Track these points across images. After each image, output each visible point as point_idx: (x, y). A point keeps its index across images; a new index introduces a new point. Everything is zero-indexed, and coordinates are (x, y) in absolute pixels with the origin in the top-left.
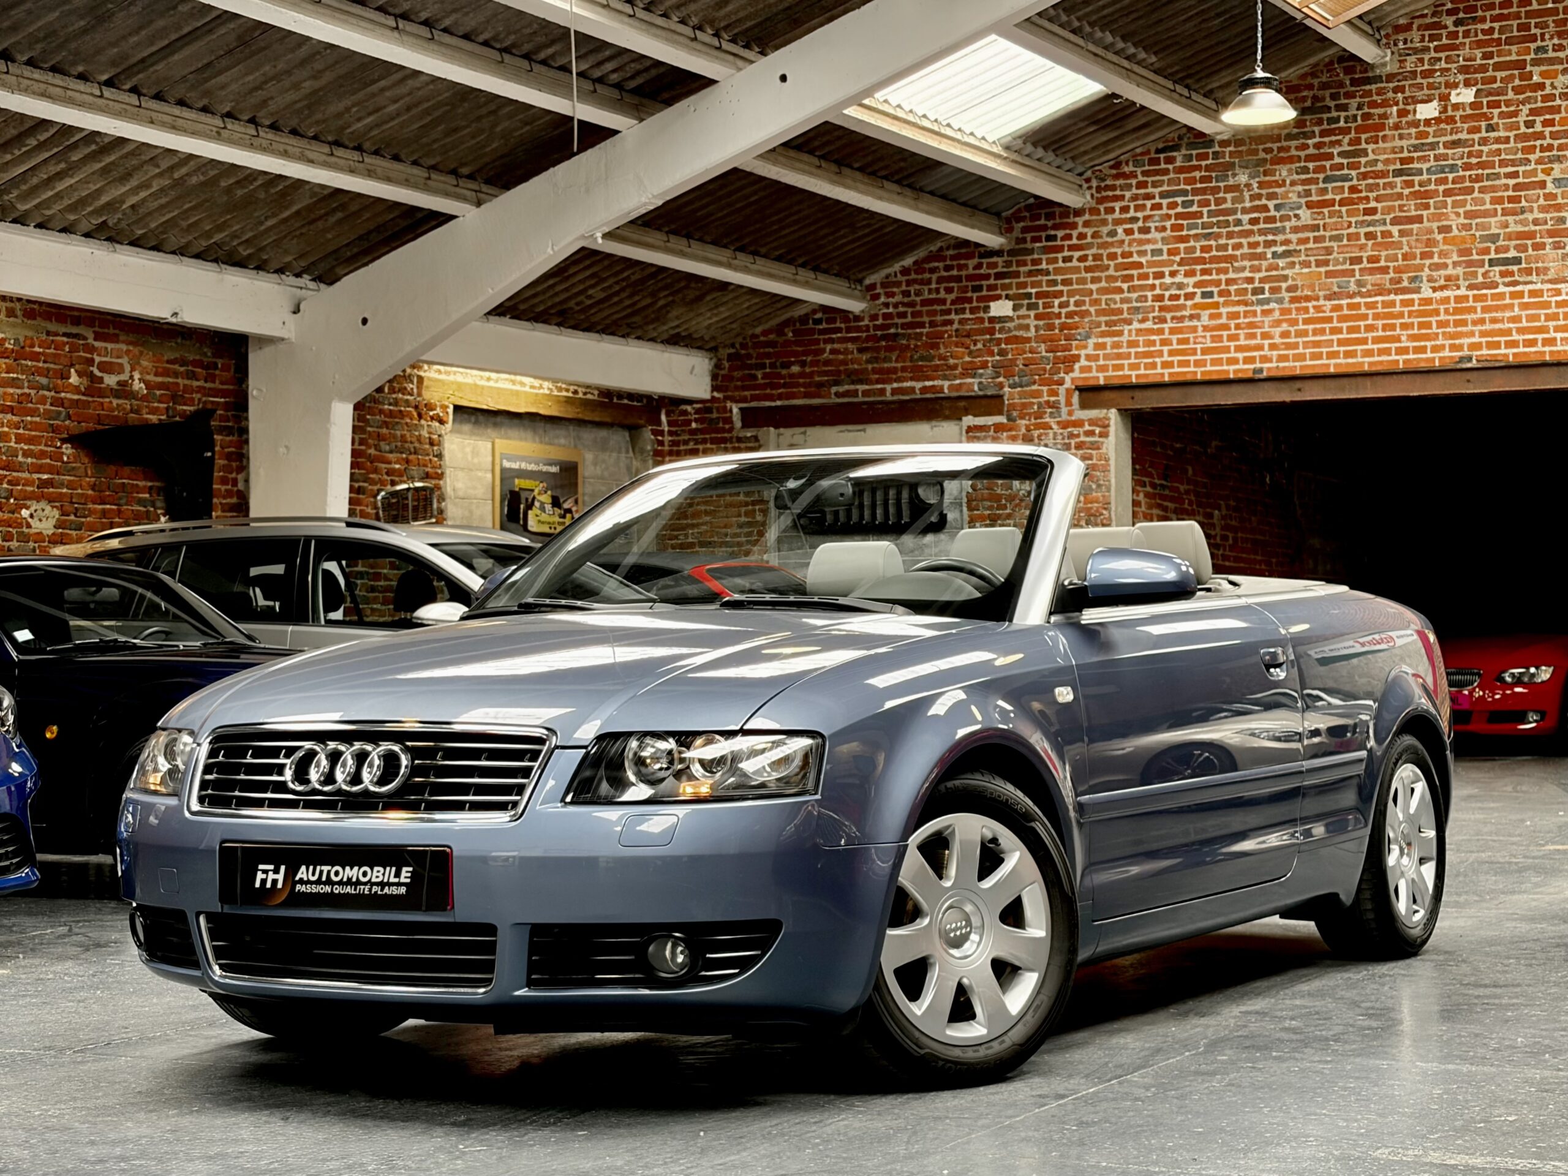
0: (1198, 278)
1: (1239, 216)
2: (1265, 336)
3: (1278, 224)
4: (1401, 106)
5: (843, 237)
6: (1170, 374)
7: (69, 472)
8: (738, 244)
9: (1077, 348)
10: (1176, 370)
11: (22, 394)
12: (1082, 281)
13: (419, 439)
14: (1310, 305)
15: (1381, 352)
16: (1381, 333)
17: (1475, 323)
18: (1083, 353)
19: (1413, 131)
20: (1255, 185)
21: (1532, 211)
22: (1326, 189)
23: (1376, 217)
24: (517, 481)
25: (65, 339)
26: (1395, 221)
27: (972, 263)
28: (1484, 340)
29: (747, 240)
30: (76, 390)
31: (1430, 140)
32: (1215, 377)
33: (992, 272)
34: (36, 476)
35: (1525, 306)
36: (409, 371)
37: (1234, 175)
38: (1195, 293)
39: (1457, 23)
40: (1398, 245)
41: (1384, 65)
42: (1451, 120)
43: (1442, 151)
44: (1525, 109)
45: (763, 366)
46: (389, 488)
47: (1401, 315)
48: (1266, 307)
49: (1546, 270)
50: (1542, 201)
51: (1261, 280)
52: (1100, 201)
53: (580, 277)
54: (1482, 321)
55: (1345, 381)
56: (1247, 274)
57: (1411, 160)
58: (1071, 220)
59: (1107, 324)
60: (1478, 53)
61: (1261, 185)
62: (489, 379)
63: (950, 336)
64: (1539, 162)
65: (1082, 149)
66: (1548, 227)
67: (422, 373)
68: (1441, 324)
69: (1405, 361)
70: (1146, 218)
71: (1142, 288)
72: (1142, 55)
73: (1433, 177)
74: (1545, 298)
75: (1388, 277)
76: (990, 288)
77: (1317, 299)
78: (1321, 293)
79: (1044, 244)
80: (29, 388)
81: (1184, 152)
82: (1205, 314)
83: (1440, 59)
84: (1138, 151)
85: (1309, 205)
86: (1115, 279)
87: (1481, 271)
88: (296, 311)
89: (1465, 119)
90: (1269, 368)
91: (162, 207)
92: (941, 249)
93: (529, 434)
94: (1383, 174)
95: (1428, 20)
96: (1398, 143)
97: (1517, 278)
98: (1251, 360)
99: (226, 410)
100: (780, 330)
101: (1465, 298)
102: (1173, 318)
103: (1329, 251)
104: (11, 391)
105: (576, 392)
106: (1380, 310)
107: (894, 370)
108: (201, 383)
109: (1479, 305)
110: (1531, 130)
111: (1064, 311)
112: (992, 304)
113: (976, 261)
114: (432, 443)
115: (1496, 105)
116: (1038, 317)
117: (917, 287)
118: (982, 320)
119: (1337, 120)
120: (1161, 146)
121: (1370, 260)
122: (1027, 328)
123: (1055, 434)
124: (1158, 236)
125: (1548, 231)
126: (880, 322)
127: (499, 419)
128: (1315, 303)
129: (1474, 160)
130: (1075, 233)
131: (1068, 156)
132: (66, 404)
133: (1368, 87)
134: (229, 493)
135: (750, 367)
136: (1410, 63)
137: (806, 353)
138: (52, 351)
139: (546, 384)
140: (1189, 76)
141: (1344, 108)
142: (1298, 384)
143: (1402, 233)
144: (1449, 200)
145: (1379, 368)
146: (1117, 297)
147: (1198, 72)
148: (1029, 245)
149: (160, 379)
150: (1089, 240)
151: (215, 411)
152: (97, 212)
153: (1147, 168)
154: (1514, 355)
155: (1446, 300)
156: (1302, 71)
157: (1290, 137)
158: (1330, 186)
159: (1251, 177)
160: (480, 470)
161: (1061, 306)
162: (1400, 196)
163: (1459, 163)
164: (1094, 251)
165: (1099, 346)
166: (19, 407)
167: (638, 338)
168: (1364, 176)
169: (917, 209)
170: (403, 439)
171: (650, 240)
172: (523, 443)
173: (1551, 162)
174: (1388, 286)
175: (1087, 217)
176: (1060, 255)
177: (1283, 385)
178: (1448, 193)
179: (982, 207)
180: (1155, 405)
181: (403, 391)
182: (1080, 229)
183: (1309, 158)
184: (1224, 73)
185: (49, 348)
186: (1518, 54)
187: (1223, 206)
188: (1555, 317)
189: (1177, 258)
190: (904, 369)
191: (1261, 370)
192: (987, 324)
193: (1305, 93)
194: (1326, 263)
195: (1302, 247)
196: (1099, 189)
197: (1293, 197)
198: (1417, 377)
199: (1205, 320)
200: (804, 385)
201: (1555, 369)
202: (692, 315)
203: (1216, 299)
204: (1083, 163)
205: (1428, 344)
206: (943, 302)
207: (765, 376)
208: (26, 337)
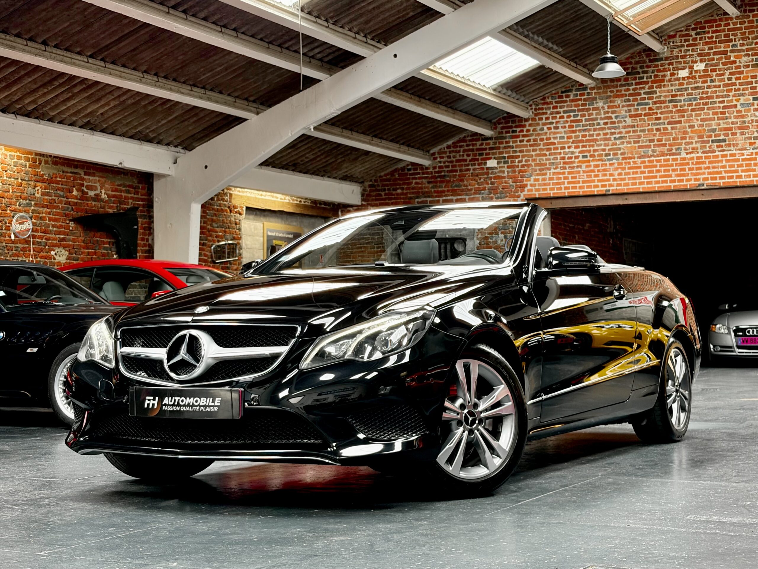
0: (581, 149)
1: (599, 121)
2: (611, 175)
3: (617, 125)
4: (672, 71)
5: (420, 131)
6: (568, 192)
7: (73, 234)
8: (374, 134)
9: (526, 181)
10: (571, 190)
11: (52, 199)
12: (528, 151)
13: (230, 222)
14: (631, 161)
15: (663, 182)
16: (663, 173)
17: (705, 168)
18: (529, 183)
19: (677, 82)
20: (606, 107)
21: (731, 118)
22: (638, 109)
23: (661, 121)
24: (274, 241)
25: (70, 174)
26: (669, 123)
27: (479, 143)
28: (709, 176)
29: (378, 132)
30: (76, 197)
31: (685, 86)
32: (588, 194)
33: (487, 147)
34: (57, 236)
35: (728, 161)
36: (225, 191)
37: (597, 103)
38: (579, 156)
39: (696, 34)
40: (671, 134)
41: (664, 53)
42: (695, 77)
43: (690, 91)
44: (727, 72)
45: (385, 190)
46: (217, 244)
47: (672, 165)
48: (611, 162)
49: (737, 144)
50: (735, 114)
51: (609, 150)
52: (536, 115)
53: (303, 149)
54: (708, 168)
55: (647, 195)
56: (603, 147)
57: (676, 96)
58: (523, 123)
59: (540, 170)
60: (706, 47)
61: (609, 107)
62: (261, 195)
63: (469, 176)
64: (733, 96)
65: (528, 91)
66: (738, 125)
67: (231, 192)
68: (690, 169)
69: (674, 186)
70: (557, 122)
71: (555, 154)
72: (555, 47)
73: (686, 103)
74: (737, 157)
75: (666, 148)
76: (487, 154)
77: (634, 158)
78: (636, 156)
79: (511, 134)
80: (54, 196)
81: (574, 93)
82: (584, 165)
83: (689, 50)
84: (554, 92)
85: (630, 116)
86: (543, 150)
87: (708, 145)
88: (175, 162)
89: (700, 77)
90: (613, 189)
91: (115, 114)
92: (465, 137)
93: (280, 220)
94: (664, 102)
95: (684, 33)
96: (670, 88)
97: (724, 148)
98: (604, 186)
99: (144, 207)
100: (392, 173)
101: (701, 157)
102: (569, 167)
103: (639, 137)
104: (46, 197)
105: (300, 201)
106: (663, 163)
107: (444, 192)
108: (132, 195)
109: (707, 160)
110: (730, 82)
111: (520, 164)
112: (488, 161)
113: (480, 142)
114: (236, 224)
115: (715, 70)
116: (508, 167)
117: (454, 154)
118: (483, 169)
119: (643, 78)
120: (563, 90)
121: (658, 140)
122: (503, 172)
124: (563, 130)
125: (738, 127)
126: (437, 170)
127: (266, 213)
128: (633, 160)
129: (704, 96)
130: (525, 129)
131: (522, 94)
132: (71, 204)
133: (656, 63)
134: (145, 245)
135: (379, 190)
136: (676, 52)
137: (404, 184)
138: (65, 180)
139: (287, 198)
140: (576, 58)
141: (646, 72)
142: (626, 197)
143: (672, 128)
144: (693, 113)
145: (662, 189)
146: (544, 158)
147: (580, 56)
148: (504, 135)
149: (114, 193)
150: (531, 132)
151: (138, 208)
152: (85, 116)
153: (557, 100)
154: (723, 183)
155: (692, 158)
156: (627, 56)
157: (621, 86)
158: (640, 107)
159: (604, 104)
160: (258, 236)
161: (519, 162)
162: (671, 112)
163: (698, 97)
164: (533, 137)
165: (536, 180)
166: (50, 205)
167: (329, 177)
168: (655, 103)
169: (454, 118)
170: (223, 222)
171: (333, 131)
172: (277, 224)
173: (739, 96)
174: (666, 152)
175: (530, 122)
176: (518, 139)
177: (619, 197)
178: (693, 110)
179: (483, 117)
180: (561, 206)
181: (223, 200)
182: (528, 128)
183: (630, 95)
184: (592, 57)
185: (64, 178)
186: (724, 47)
187: (592, 117)
188: (741, 166)
189: (571, 140)
190: (448, 191)
191: (609, 190)
192: (485, 171)
193: (628, 66)
194: (638, 142)
195: (627, 135)
196: (536, 109)
197: (623, 113)
198: (680, 193)
199: (584, 168)
200: (403, 199)
201: (742, 189)
202: (353, 166)
203: (589, 158)
204: (529, 98)
205: (684, 178)
206: (466, 160)
207: (386, 194)
208: (53, 174)
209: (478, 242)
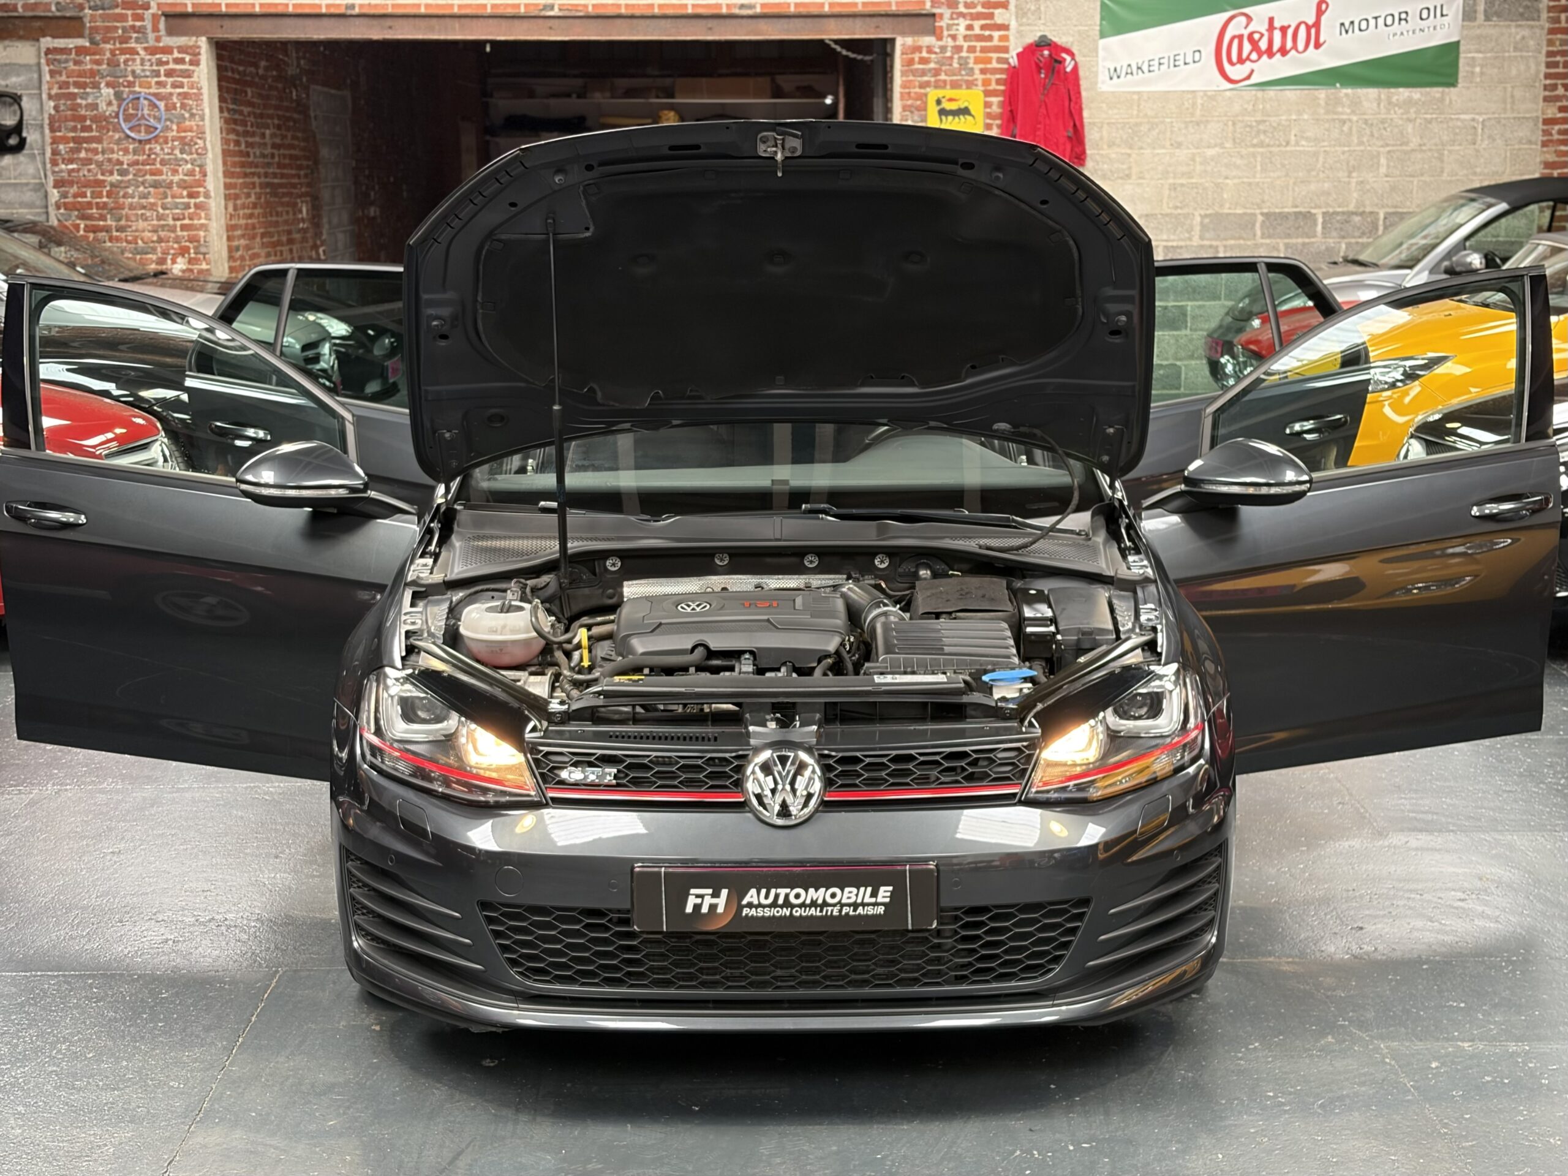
6: (261, 5)
10: (268, 1)
32: (307, 10)
55: (434, 21)
69: (492, 6)
90: (361, 4)
123: (143, 61)
142: (389, 22)
145: (468, 10)
154: (593, 5)
177: (375, 22)
180: (246, 36)
191: (353, 6)
198: (503, 22)
201: (628, 20)
209: (52, 104)
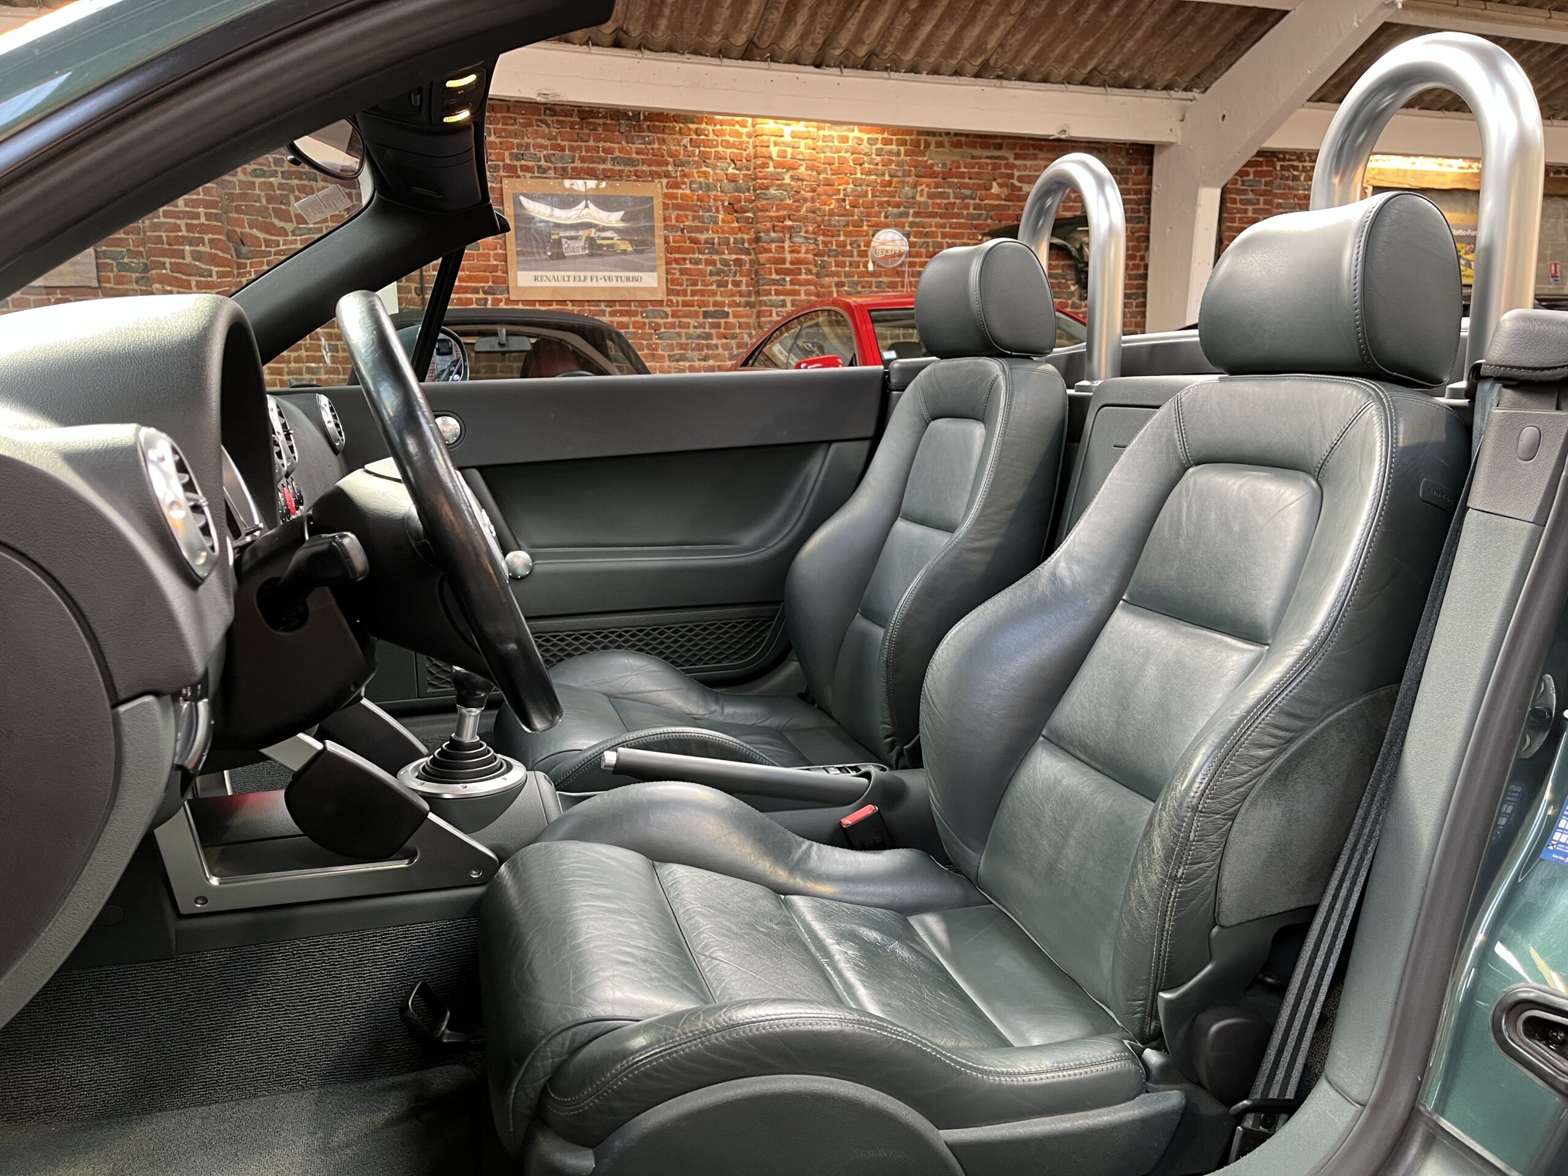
11: (948, 203)
25: (988, 161)
30: (998, 197)
62: (1415, 163)
80: (954, 198)
88: (1182, 119)
93: (1459, 206)
99: (1138, 204)
104: (938, 201)
132: (987, 208)
138: (976, 170)
152: (971, 55)
166: (948, 212)
185: (973, 168)
208: (953, 162)
